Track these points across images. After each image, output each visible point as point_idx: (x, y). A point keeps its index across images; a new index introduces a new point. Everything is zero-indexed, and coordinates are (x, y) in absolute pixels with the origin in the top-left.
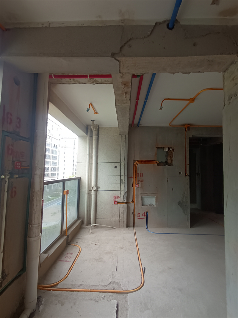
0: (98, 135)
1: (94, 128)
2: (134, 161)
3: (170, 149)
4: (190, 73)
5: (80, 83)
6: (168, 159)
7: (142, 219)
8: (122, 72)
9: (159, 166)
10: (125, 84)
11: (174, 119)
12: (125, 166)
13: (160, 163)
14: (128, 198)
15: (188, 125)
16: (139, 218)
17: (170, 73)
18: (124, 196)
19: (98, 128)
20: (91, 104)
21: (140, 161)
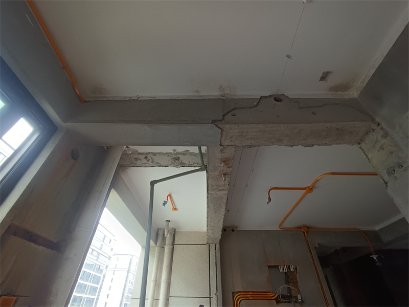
0: (173, 244)
1: (168, 233)
2: (233, 292)
3: (290, 269)
4: (313, 145)
5: (160, 166)
8: (223, 144)
9: (279, 304)
10: (225, 161)
11: (285, 219)
13: (279, 297)
17: (286, 146)
19: (174, 233)
20: (170, 195)
21: (245, 293)
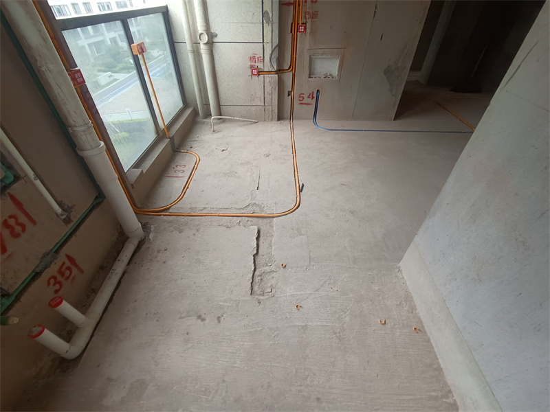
7: (308, 104)
14: (280, 60)
16: (301, 104)
18: (273, 57)
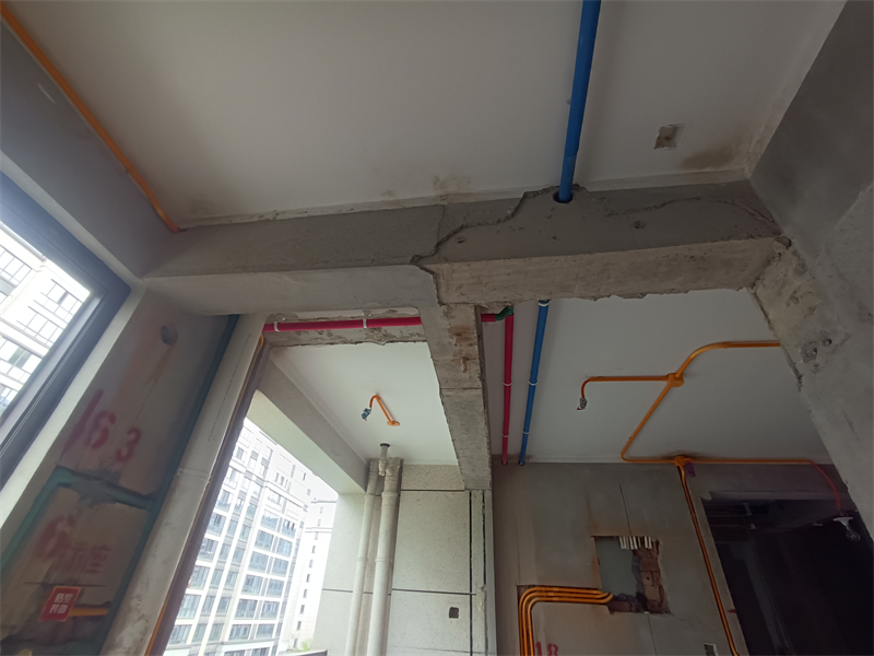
0: (398, 490)
1: (385, 467)
2: (519, 587)
3: (643, 543)
4: (643, 295)
6: (646, 582)
8: (445, 302)
9: (616, 614)
10: (459, 334)
11: (632, 439)
12: (485, 611)
13: (615, 599)
15: (685, 456)
17: (583, 298)
19: (400, 467)
21: (543, 589)
